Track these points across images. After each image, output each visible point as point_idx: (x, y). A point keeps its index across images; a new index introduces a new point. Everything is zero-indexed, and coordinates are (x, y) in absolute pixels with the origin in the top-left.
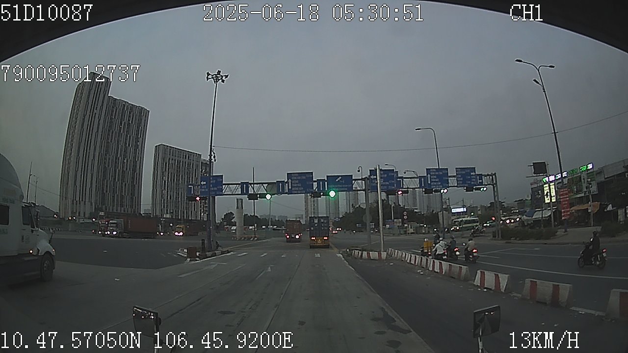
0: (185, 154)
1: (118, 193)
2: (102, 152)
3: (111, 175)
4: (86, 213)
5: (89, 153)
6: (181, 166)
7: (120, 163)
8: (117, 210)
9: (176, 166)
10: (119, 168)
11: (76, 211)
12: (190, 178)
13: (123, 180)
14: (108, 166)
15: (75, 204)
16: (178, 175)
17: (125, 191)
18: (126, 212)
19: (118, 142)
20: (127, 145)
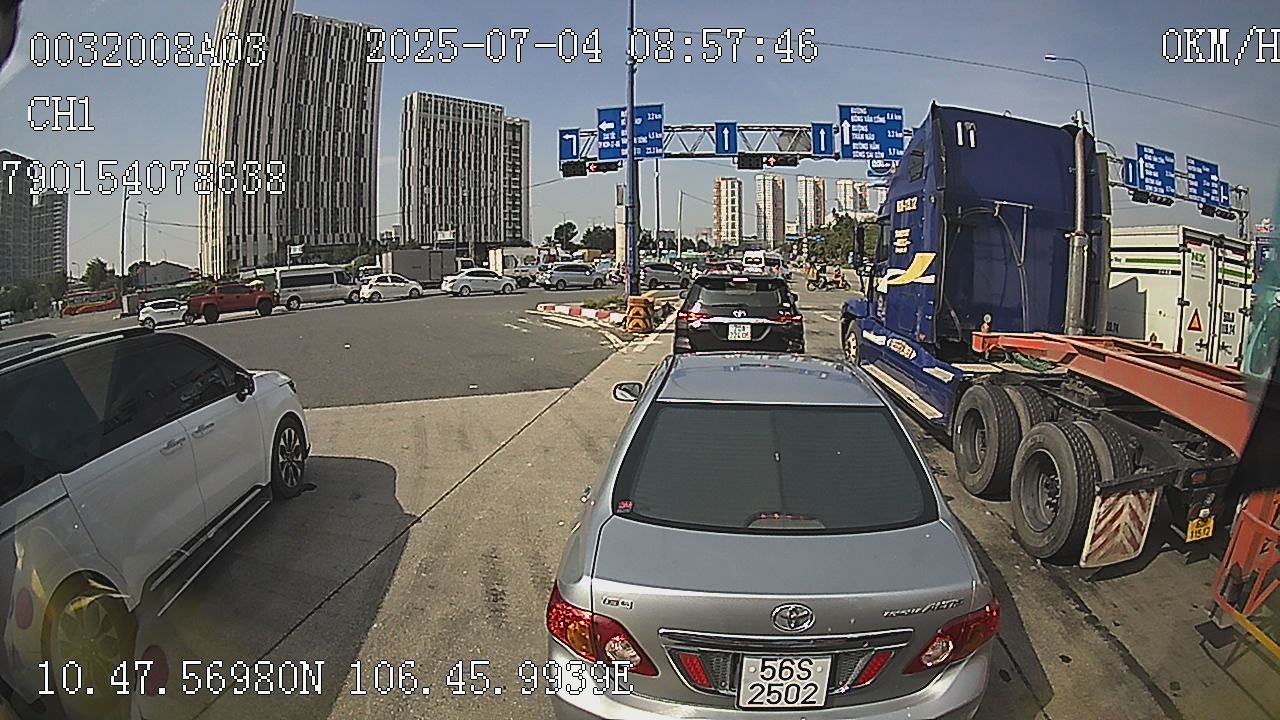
0: (468, 109)
1: (325, 206)
2: (287, 127)
3: (309, 170)
4: (259, 257)
5: (259, 133)
6: (462, 133)
7: (327, 143)
8: (325, 241)
9: (450, 136)
10: (326, 155)
11: (238, 257)
12: (480, 155)
13: (336, 179)
14: (303, 154)
15: (234, 241)
16: (456, 151)
17: (341, 199)
18: (345, 240)
19: (321, 102)
20: (341, 106)
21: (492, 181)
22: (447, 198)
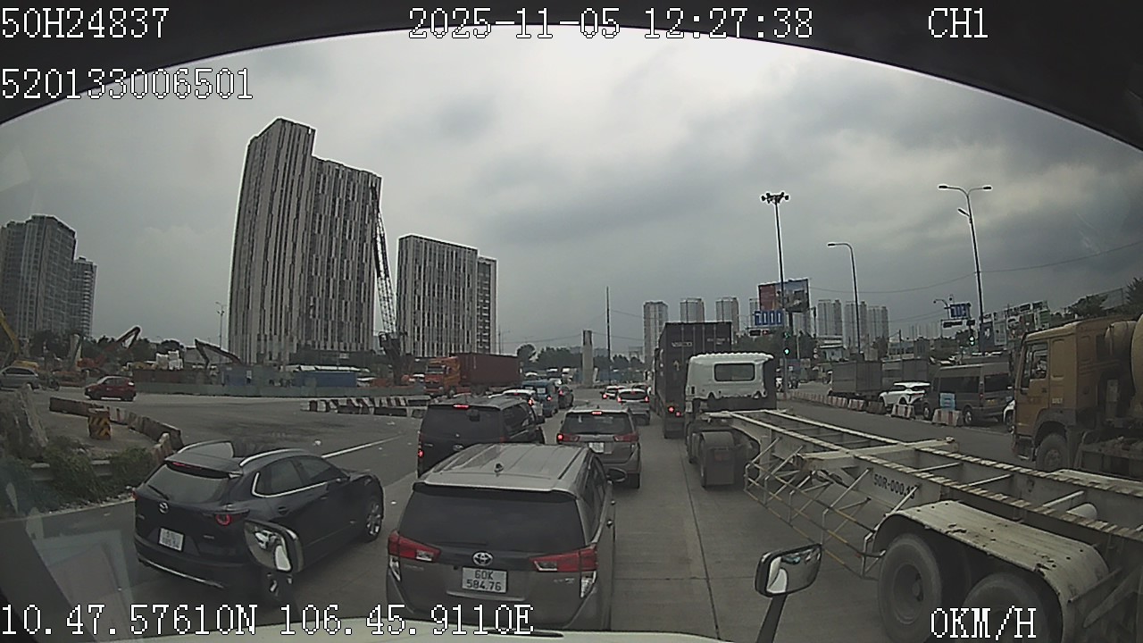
0: (450, 251)
1: (333, 319)
3: (321, 289)
4: (282, 355)
5: (285, 254)
6: (445, 270)
7: (335, 270)
8: (332, 347)
9: (436, 272)
10: (335, 276)
11: (265, 352)
12: (459, 288)
13: (341, 297)
14: (316, 274)
15: (263, 342)
16: (440, 285)
17: (346, 315)
18: (348, 350)
19: (331, 233)
20: (347, 237)
21: (468, 309)
22: (433, 322)
